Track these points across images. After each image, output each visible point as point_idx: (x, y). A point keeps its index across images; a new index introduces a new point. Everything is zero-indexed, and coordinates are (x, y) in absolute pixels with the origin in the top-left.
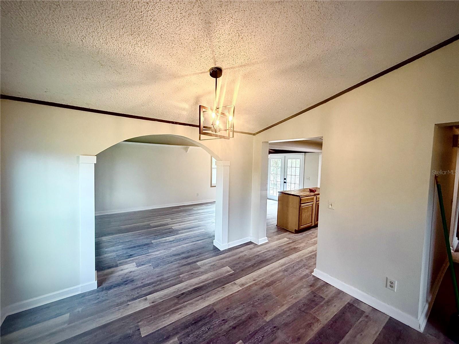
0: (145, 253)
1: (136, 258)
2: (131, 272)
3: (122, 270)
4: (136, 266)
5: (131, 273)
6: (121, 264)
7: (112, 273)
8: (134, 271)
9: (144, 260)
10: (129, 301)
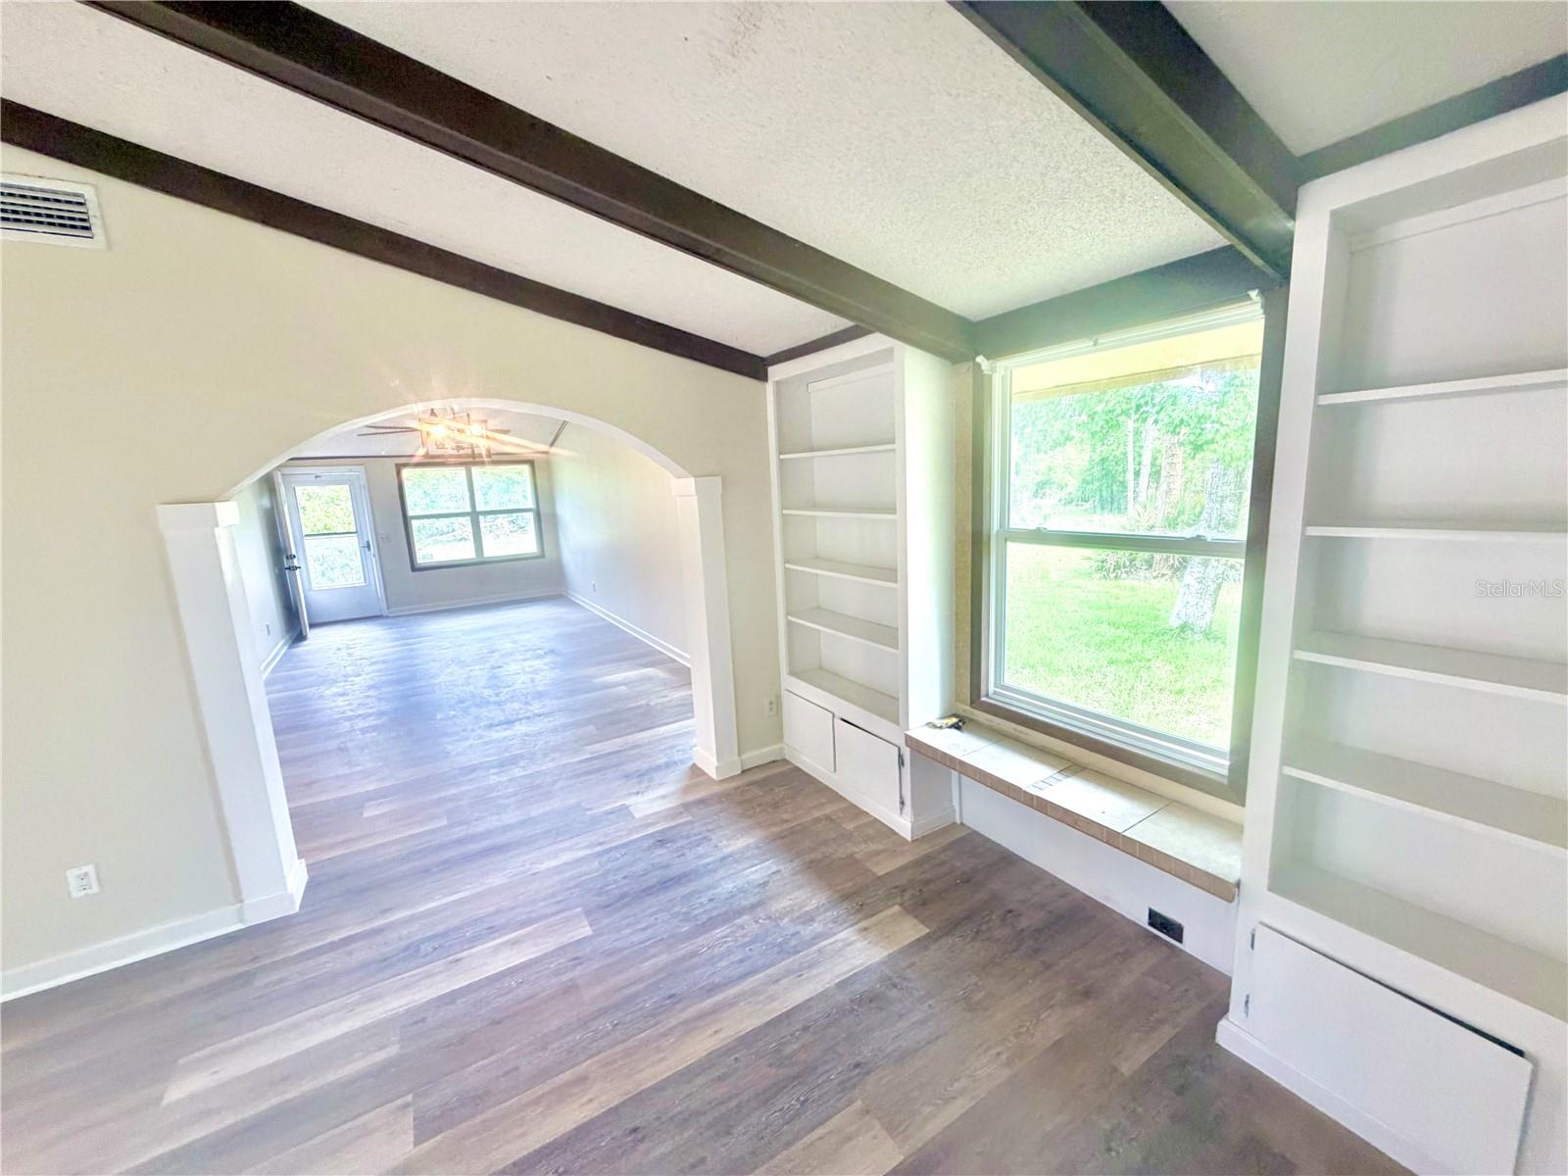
0: (613, 854)
1: (637, 832)
2: (638, 793)
3: (663, 797)
4: (631, 809)
5: (635, 791)
6: (674, 813)
7: (686, 790)
8: (630, 794)
9: (609, 825)
10: (620, 751)
